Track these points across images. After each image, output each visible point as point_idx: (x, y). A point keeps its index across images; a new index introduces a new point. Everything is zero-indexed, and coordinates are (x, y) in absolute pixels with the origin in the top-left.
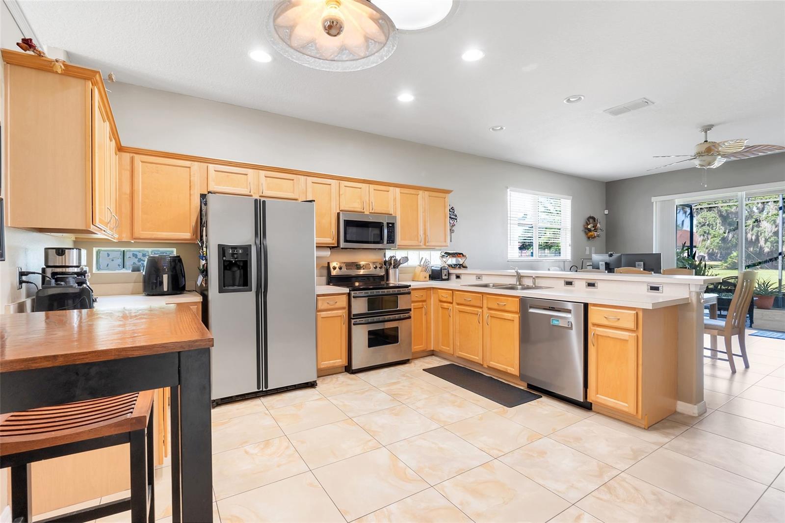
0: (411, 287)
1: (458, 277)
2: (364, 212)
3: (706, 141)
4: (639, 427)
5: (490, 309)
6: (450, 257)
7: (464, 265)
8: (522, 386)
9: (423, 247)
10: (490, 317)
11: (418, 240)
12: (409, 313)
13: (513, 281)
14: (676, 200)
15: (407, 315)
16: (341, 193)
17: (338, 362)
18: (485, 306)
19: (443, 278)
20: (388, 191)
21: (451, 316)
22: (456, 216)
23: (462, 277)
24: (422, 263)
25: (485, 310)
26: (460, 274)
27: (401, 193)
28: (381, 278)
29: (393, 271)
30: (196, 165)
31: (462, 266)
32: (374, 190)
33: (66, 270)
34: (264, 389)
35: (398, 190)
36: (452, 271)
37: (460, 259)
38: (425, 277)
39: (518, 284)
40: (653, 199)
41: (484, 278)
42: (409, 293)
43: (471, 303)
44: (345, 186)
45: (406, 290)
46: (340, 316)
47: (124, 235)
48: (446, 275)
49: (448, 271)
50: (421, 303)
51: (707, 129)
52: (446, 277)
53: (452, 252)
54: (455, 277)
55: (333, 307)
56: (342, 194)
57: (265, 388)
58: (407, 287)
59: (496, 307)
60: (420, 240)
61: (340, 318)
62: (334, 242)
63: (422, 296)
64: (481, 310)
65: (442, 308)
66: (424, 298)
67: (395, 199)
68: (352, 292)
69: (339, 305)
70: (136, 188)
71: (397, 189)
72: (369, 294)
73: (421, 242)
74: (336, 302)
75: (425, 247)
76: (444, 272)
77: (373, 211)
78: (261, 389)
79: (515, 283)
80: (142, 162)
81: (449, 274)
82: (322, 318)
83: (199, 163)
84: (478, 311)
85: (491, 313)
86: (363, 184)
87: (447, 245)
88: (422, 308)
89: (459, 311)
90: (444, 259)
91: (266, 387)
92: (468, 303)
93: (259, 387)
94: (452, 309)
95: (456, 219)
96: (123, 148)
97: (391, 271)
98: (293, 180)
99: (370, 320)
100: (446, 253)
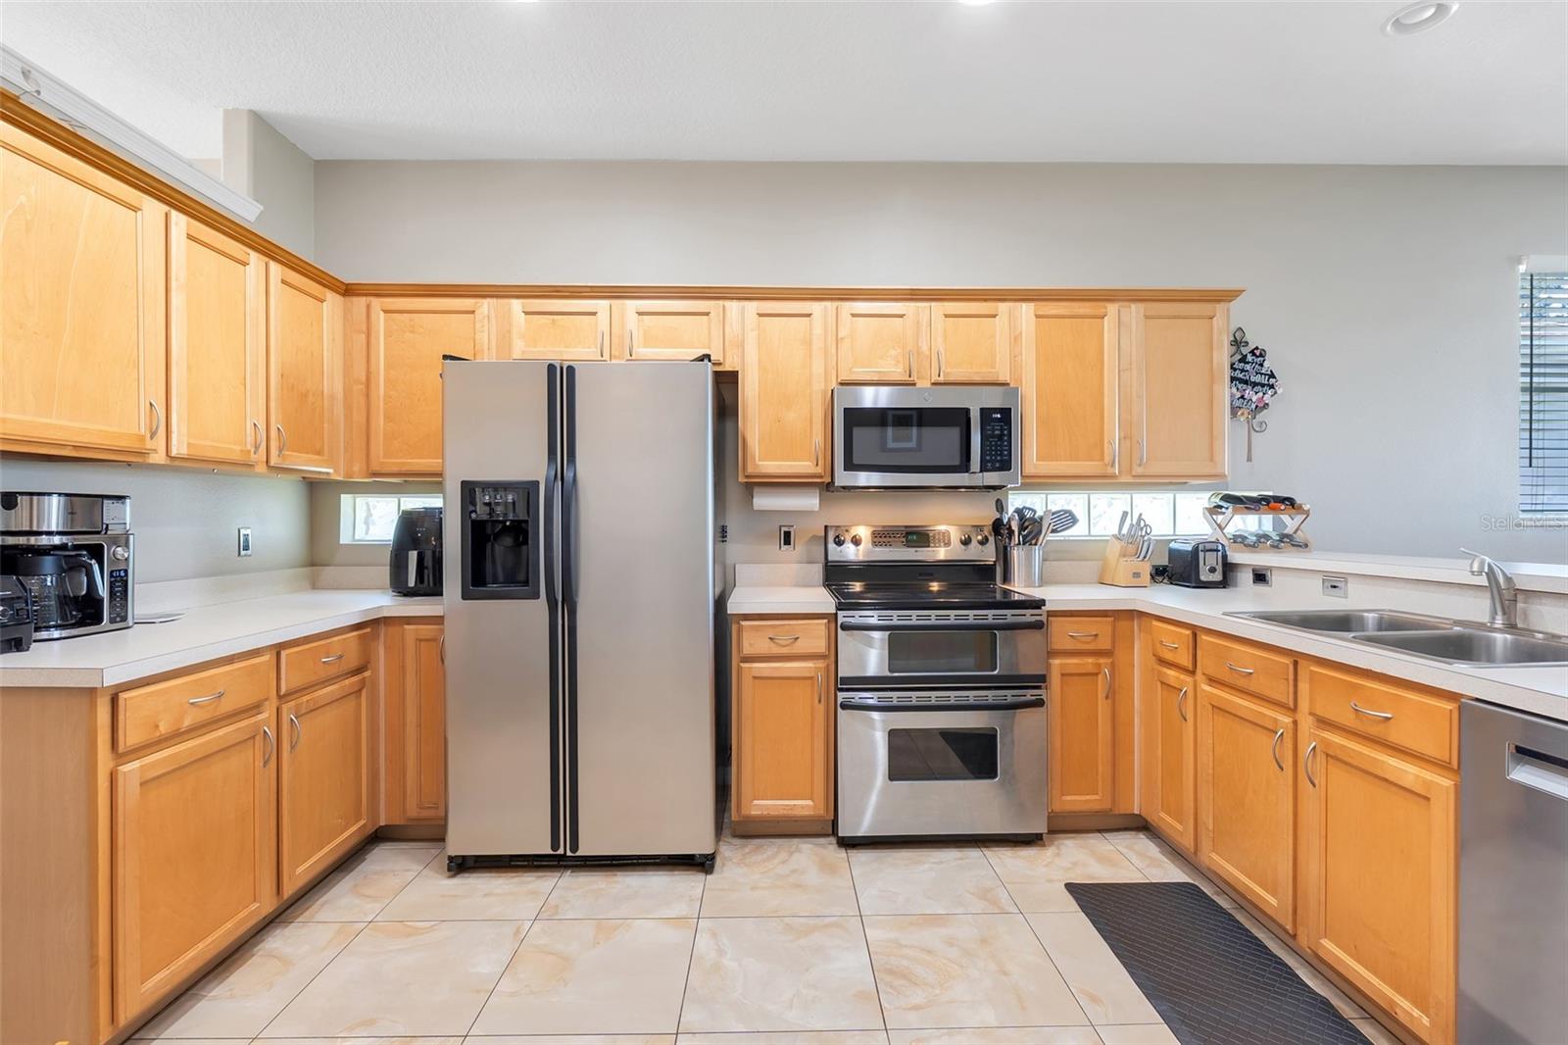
0: (1048, 607)
1: (1260, 577)
2: (914, 384)
5: (1324, 723)
6: (1235, 512)
7: (1300, 537)
9: (1123, 480)
10: (1321, 758)
11: (1102, 459)
12: (1039, 688)
13: (1477, 610)
15: (1029, 695)
16: (840, 336)
17: (802, 807)
18: (1304, 705)
19: (1203, 578)
20: (994, 316)
21: (1190, 716)
22: (1272, 376)
23: (1275, 578)
24: (1125, 531)
25: (1306, 723)
26: (1270, 569)
27: (1037, 316)
28: (985, 572)
29: (1022, 553)
30: (485, 306)
31: (1286, 541)
32: (946, 316)
33: (28, 540)
34: (569, 853)
35: (1027, 309)
36: (1236, 557)
37: (1285, 518)
38: (1137, 574)
39: (1499, 622)
41: (1353, 587)
42: (1038, 626)
43: (1253, 687)
44: (853, 315)
45: (1028, 615)
46: (811, 678)
47: (356, 468)
48: (1213, 570)
49: (1225, 557)
50: (1090, 660)
52: (1217, 577)
53: (1254, 494)
54: (1250, 576)
55: (785, 651)
56: (842, 339)
57: (571, 851)
58: (1038, 604)
59: (1347, 718)
60: (1107, 459)
61: (810, 681)
62: (819, 470)
63: (1096, 635)
64: (1286, 720)
65: (1162, 683)
66: (1104, 643)
67: (1016, 339)
68: (841, 614)
69: (804, 646)
70: (373, 369)
71: (1024, 305)
72: (895, 622)
73: (1113, 465)
74: (797, 638)
75: (1131, 480)
76: (1208, 562)
77: (941, 379)
78: (561, 851)
79: (1485, 619)
80: (385, 312)
81: (1229, 569)
82: (755, 678)
83: (495, 300)
84: (1276, 720)
85: (1328, 743)
86: (908, 304)
87: (1218, 471)
88: (1097, 674)
89: (1215, 706)
90: (1220, 518)
91: (575, 847)
92: (1244, 683)
93: (555, 845)
94: (1190, 694)
95: (1272, 387)
96: (354, 287)
97: (1017, 554)
98: (707, 314)
99: (895, 697)
100: (1227, 498)
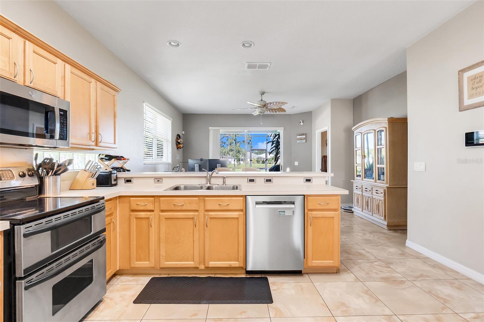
1: (128, 181)
3: (262, 100)
4: (333, 273)
8: (241, 274)
10: (209, 219)
14: (220, 130)
15: (101, 238)
19: (112, 183)
20: (55, 63)
21: (153, 226)
23: (135, 181)
25: (202, 212)
26: (133, 178)
27: (71, 72)
31: (123, 170)
32: (34, 52)
35: (68, 67)
38: (93, 184)
39: (208, 184)
40: (210, 128)
41: (165, 180)
45: (100, 205)
48: (115, 180)
49: (117, 175)
50: (109, 218)
51: (263, 93)
54: (124, 181)
60: (92, 139)
63: (111, 208)
64: (195, 214)
65: (137, 218)
66: (112, 211)
68: (21, 227)
71: (67, 64)
72: (54, 222)
73: (93, 142)
75: (97, 148)
81: (117, 179)
85: (210, 215)
87: (116, 147)
88: (111, 223)
89: (165, 218)
92: (180, 208)
94: (153, 218)
97: (49, 180)
